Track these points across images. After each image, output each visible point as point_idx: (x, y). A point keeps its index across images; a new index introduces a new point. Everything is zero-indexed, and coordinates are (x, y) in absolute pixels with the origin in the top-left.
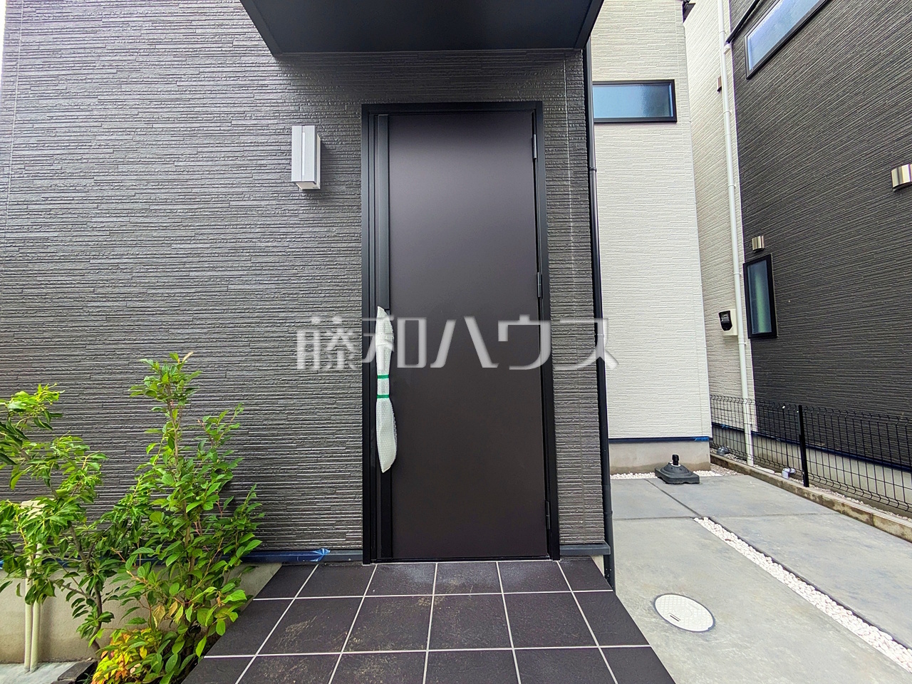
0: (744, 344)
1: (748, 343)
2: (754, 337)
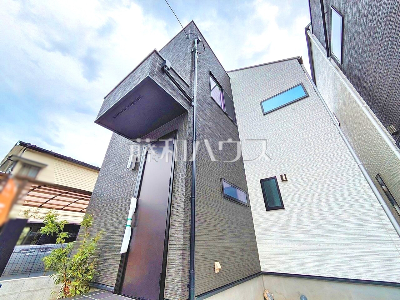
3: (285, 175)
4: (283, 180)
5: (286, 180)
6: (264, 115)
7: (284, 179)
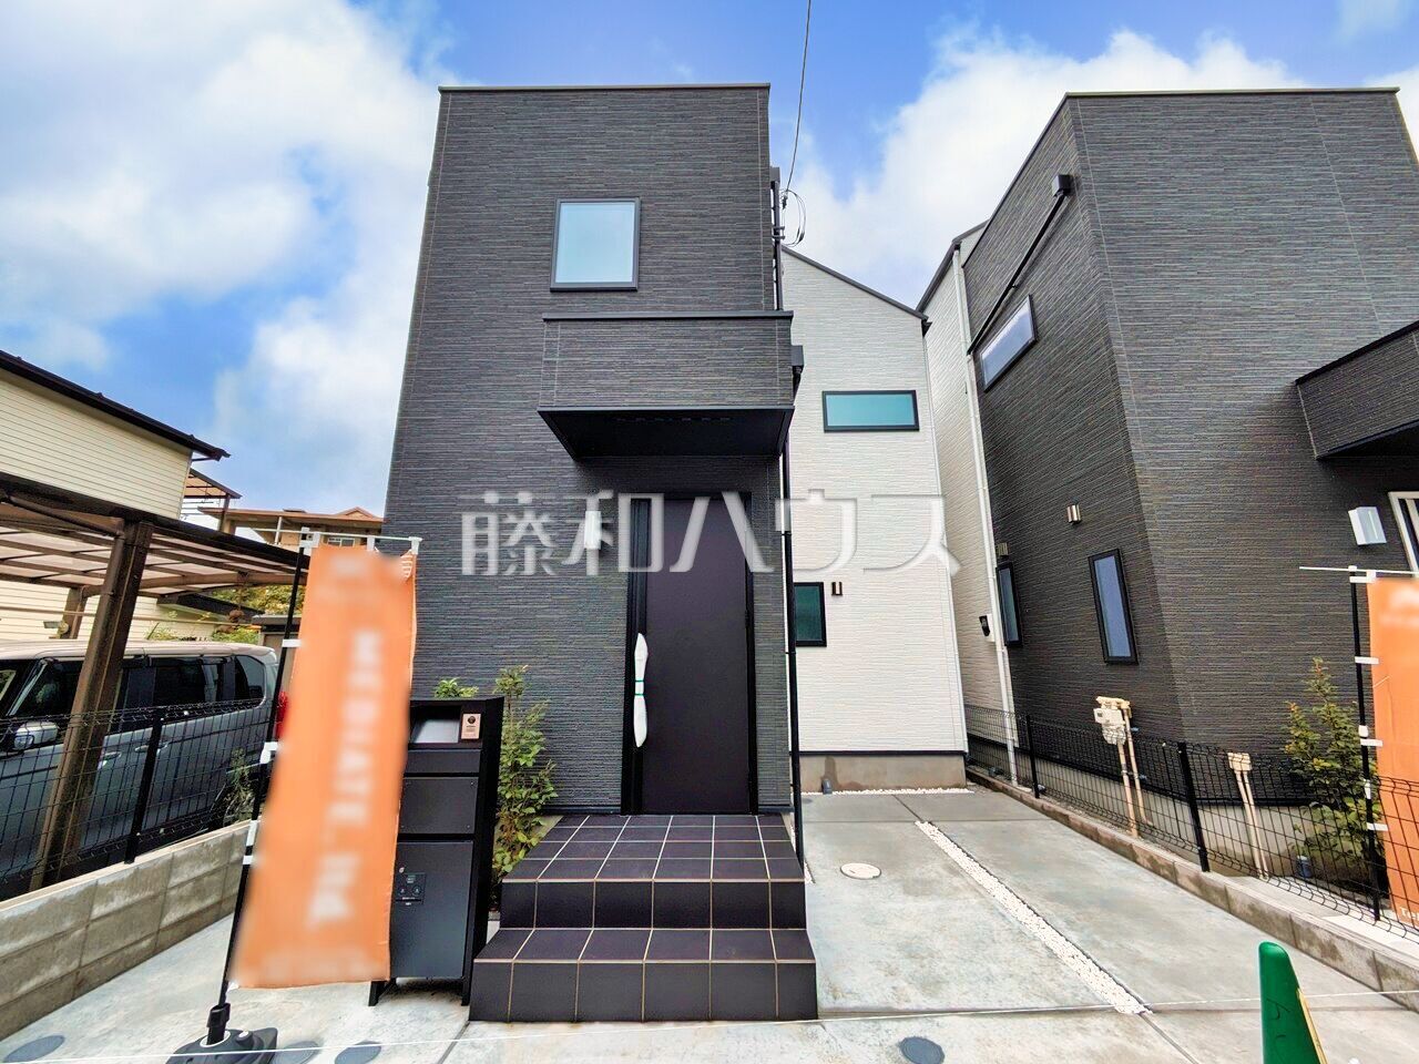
0: (1001, 650)
1: (1005, 650)
2: (1010, 645)
3: (840, 584)
4: (834, 593)
5: (841, 594)
6: (826, 431)
7: (838, 592)
